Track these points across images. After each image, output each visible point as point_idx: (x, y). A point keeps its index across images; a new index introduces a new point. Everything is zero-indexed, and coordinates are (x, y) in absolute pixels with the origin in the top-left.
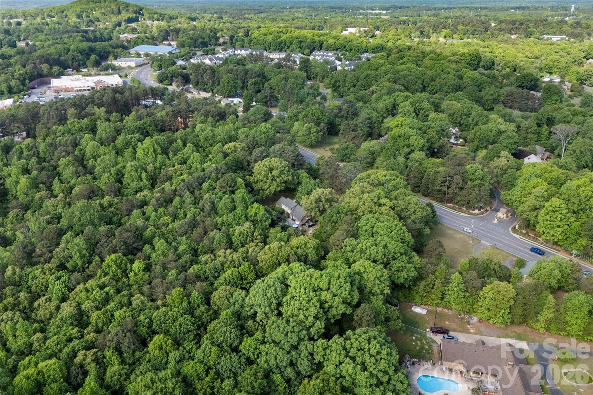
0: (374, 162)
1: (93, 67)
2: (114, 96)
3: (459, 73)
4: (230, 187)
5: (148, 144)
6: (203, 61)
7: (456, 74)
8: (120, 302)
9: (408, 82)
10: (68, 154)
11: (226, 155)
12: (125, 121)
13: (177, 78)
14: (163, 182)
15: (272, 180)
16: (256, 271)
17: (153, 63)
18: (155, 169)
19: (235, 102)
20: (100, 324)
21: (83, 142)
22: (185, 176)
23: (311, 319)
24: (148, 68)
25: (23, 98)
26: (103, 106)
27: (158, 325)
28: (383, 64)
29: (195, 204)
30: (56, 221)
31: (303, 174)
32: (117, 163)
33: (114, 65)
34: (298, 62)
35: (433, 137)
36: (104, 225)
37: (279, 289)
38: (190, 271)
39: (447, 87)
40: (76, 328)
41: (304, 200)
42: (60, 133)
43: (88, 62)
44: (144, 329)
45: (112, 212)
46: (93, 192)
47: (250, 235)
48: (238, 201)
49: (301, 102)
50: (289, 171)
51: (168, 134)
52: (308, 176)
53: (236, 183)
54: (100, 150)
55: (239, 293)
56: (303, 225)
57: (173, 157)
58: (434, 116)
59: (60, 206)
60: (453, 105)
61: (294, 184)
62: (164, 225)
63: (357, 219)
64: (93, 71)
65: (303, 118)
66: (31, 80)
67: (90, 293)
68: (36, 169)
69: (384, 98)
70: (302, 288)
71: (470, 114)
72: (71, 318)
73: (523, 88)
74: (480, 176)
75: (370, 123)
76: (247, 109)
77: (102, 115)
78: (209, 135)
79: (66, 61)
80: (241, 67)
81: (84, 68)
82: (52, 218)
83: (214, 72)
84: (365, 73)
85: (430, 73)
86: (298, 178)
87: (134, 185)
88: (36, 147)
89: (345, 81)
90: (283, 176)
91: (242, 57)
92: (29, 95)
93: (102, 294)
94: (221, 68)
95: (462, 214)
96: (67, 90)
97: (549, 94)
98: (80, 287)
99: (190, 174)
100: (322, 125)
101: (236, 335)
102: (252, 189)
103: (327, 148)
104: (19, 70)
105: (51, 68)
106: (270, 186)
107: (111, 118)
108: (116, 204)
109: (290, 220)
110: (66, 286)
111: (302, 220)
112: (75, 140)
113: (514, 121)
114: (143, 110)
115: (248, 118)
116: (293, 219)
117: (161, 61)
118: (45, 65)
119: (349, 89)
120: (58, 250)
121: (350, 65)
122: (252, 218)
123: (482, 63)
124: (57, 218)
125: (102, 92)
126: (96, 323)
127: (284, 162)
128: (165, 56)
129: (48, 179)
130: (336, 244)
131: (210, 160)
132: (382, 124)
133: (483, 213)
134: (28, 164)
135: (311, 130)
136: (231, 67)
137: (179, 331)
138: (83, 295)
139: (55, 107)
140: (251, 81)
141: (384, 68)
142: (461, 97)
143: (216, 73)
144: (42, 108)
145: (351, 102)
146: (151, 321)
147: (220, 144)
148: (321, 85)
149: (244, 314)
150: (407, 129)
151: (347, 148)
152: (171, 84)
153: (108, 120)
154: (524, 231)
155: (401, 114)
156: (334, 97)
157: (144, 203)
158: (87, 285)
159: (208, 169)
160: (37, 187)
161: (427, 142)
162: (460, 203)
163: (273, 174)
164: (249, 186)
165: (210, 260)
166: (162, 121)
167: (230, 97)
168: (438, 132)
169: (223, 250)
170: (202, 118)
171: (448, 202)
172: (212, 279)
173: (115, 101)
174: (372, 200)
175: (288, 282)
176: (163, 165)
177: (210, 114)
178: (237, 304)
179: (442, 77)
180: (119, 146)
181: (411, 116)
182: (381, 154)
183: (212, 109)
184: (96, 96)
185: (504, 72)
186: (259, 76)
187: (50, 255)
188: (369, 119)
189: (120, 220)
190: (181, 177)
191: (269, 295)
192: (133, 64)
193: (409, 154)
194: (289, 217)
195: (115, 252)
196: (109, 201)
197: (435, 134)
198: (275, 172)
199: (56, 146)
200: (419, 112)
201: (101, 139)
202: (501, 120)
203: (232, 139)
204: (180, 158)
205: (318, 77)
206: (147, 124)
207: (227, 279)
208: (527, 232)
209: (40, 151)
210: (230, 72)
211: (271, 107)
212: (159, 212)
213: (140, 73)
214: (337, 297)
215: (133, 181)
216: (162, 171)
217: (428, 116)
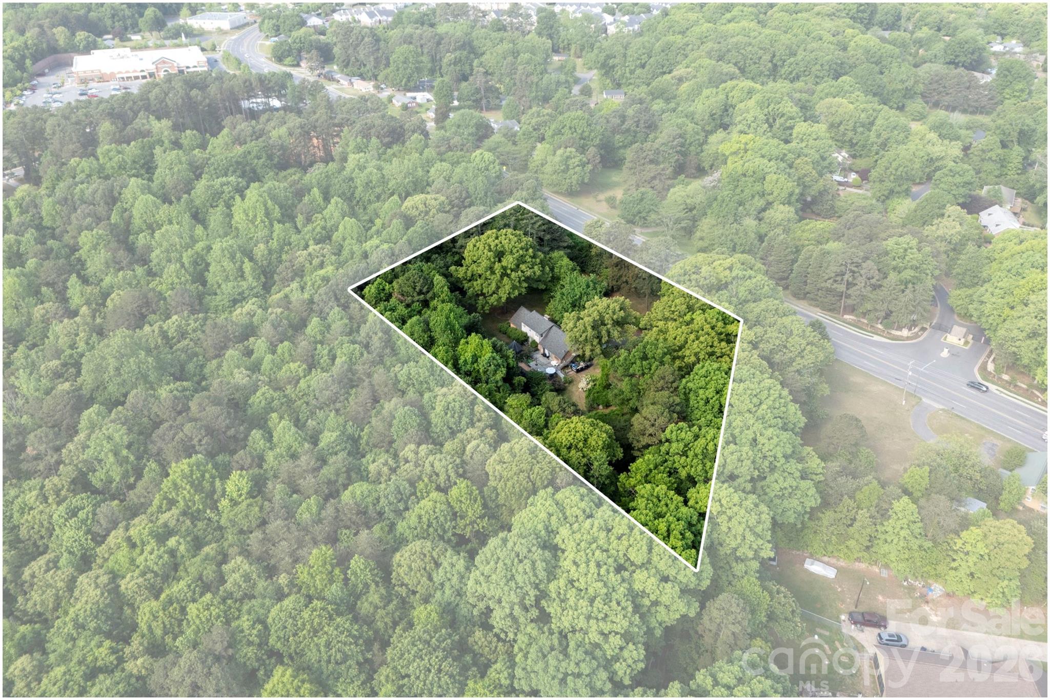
0: (694, 226)
1: (151, 30)
2: (187, 95)
3: (840, 37)
4: (420, 293)
5: (254, 199)
6: (356, 17)
7: (835, 40)
8: (200, 578)
9: (745, 58)
10: (98, 220)
11: (409, 222)
12: (210, 147)
13: (309, 52)
14: (286, 282)
15: (502, 276)
16: (483, 497)
17: (263, 22)
18: (270, 252)
19: (419, 100)
20: (159, 632)
21: (127, 194)
22: (329, 270)
23: (616, 641)
24: (254, 31)
25: (22, 96)
26: (167, 115)
27: (279, 638)
28: (696, 22)
29: (350, 333)
30: (72, 370)
31: (562, 261)
32: (194, 240)
33: (190, 27)
34: (534, 18)
35: (805, 175)
36: (168, 384)
37: (540, 565)
38: (346, 496)
39: (818, 67)
40: (107, 643)
41: (569, 319)
42: (83, 176)
43: (141, 21)
44: (250, 651)
45: (185, 350)
46: (147, 304)
47: (467, 411)
48: (438, 330)
49: (546, 99)
50: (534, 257)
51: (293, 175)
52: (571, 264)
53: (431, 285)
54: (161, 212)
55: (453, 561)
56: (566, 367)
57: (304, 226)
58: (804, 129)
59: (82, 335)
60: (840, 106)
61: (545, 283)
62: (290, 383)
63: (687, 370)
64: (152, 38)
65: (553, 136)
66: (35, 60)
67: (138, 550)
68: (35, 256)
69: (706, 92)
70: (592, 565)
71: (872, 124)
72: (96, 617)
73: (957, 65)
74: (915, 262)
75: (682, 145)
76: (442, 117)
77: (166, 133)
78: (374, 179)
79: (100, 19)
80: (427, 31)
81: (135, 33)
82: (64, 365)
83: (378, 40)
84: (664, 39)
85: (785, 39)
86: (552, 269)
87: (228, 288)
88: (36, 206)
89: (625, 56)
90: (523, 267)
91: (428, 9)
92: (33, 89)
93: (161, 557)
94: (391, 33)
95: (876, 338)
96: (102, 79)
97: (1009, 78)
98: (115, 537)
99: (340, 265)
100: (592, 150)
101: (451, 676)
102: (463, 292)
103: (602, 197)
104: (12, 41)
105: (73, 34)
106: (498, 288)
107: (185, 142)
108: (194, 331)
109: (538, 356)
110: (88, 532)
111: (564, 359)
112: (112, 191)
113: (958, 138)
114: (243, 125)
115: (448, 139)
116: (544, 355)
117: (279, 17)
118: (61, 29)
119: (632, 72)
120: (71, 446)
121: (631, 23)
122: (468, 367)
123: (878, 17)
124: (73, 365)
125: (165, 87)
126: (150, 628)
127: (524, 239)
128: (286, 7)
129: (59, 276)
130: (647, 433)
131: (378, 233)
132: (705, 147)
133: (916, 336)
134: (19, 243)
135: (571, 162)
136: (409, 30)
137: (325, 658)
138: (122, 556)
139: (74, 118)
140: (449, 57)
141: (697, 30)
142: (847, 88)
143: (382, 44)
144: (51, 122)
145: (641, 101)
146: (266, 627)
147: (396, 197)
148: (579, 62)
149: (464, 610)
150: (758, 161)
151: (642, 200)
152: (298, 65)
153: (177, 144)
154: (1006, 377)
155: (740, 127)
156: (604, 88)
157: (249, 331)
158: (132, 532)
159: (375, 255)
160: (37, 293)
161: (799, 185)
162: (872, 315)
163: (504, 263)
164: (456, 287)
165: (385, 469)
166: (282, 147)
167: (410, 90)
168: (815, 163)
169: (412, 446)
170: (359, 139)
171: (845, 312)
172: (392, 516)
173: (190, 105)
174: (713, 328)
175: (558, 540)
176: (286, 243)
177: (373, 131)
178: (447, 585)
179: (809, 47)
180: (198, 202)
181: (761, 130)
182: (709, 212)
183: (378, 122)
184: (152, 96)
185: (919, 34)
186: (462, 47)
187: (55, 457)
188: (680, 136)
189: (202, 367)
190: (322, 272)
191: (519, 578)
192: (226, 25)
193: (764, 210)
194: (537, 350)
195: (189, 451)
196: (179, 326)
197: (809, 168)
198: (509, 261)
199: (74, 203)
200: (774, 120)
201: (163, 187)
202: (933, 136)
203: (420, 186)
204: (318, 229)
205: (573, 47)
206: (252, 156)
207: (425, 520)
208: (1013, 378)
209: (44, 214)
210: (408, 40)
211: (489, 109)
212: (279, 350)
213: (239, 42)
214: (669, 585)
215: (227, 279)
216: (284, 257)
217: (791, 128)
